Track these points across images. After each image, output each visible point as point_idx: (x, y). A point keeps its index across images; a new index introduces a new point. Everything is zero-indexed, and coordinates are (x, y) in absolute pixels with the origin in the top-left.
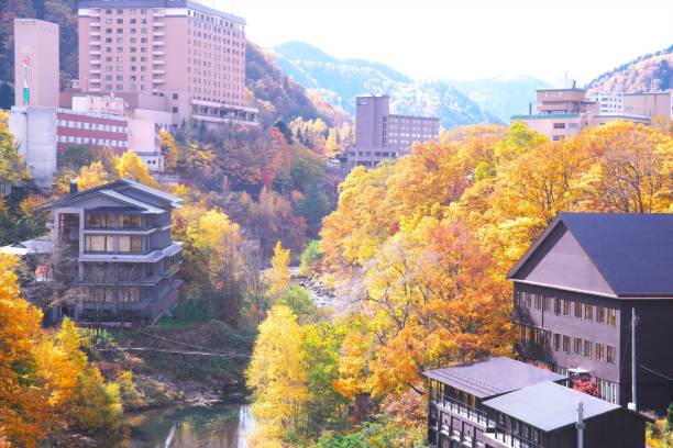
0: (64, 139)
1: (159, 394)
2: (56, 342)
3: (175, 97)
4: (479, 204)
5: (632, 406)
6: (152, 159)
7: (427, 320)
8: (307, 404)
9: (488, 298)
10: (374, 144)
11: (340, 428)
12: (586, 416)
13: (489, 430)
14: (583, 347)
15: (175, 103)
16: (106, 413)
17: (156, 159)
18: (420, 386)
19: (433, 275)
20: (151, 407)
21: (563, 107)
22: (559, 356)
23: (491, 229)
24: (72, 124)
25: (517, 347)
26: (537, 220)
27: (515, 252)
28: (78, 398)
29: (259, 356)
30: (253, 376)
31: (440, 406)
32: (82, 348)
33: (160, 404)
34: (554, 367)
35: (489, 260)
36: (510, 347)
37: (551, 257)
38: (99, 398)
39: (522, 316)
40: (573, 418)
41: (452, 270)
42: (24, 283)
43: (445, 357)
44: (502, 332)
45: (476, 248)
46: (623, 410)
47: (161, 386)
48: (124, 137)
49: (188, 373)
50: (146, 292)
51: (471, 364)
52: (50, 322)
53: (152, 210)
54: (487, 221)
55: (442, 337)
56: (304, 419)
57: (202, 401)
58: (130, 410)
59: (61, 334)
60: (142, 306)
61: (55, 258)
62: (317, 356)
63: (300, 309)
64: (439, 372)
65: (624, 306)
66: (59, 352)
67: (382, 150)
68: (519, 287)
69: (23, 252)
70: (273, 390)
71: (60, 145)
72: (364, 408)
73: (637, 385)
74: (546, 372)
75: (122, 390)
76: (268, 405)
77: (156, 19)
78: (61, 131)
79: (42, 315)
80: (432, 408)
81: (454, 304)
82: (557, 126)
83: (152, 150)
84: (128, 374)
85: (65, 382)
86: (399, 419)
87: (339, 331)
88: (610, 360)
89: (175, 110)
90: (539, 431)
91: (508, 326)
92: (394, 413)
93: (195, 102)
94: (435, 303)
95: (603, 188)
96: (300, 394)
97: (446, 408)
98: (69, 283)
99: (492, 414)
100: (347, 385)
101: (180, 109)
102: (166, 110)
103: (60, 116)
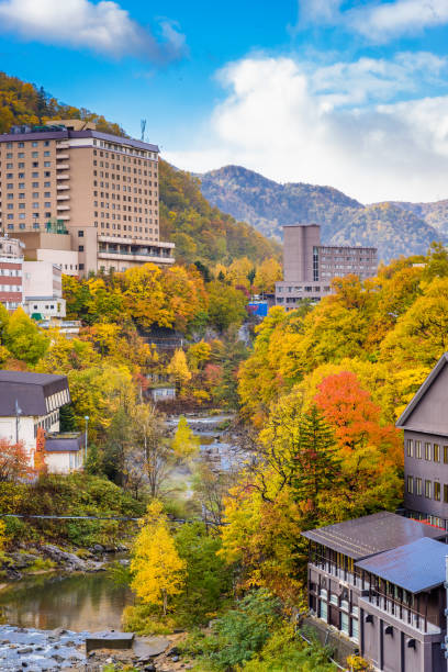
3: (81, 234)
6: (50, 303)
10: (305, 278)
15: (81, 241)
17: (55, 304)
31: (319, 569)
48: (18, 281)
67: (313, 284)
77: (59, 151)
80: (311, 572)
83: (50, 293)
89: (81, 249)
93: (103, 239)
97: (324, 570)
99: (366, 576)
101: (87, 249)
102: (72, 249)
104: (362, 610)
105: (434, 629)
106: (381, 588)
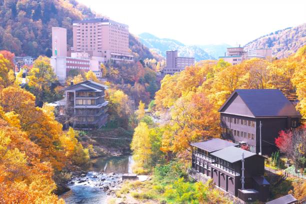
0: (68, 67)
1: (102, 152)
2: (67, 135)
3: (105, 52)
4: (208, 87)
5: (260, 154)
6: (98, 73)
7: (191, 126)
8: (152, 155)
9: (212, 119)
10: (173, 67)
11: (162, 163)
12: (245, 157)
13: (213, 163)
14: (244, 134)
15: (105, 54)
16: (84, 159)
18: (189, 148)
19: (193, 111)
20: (99, 157)
21: (236, 53)
22: (236, 137)
23: (213, 95)
24: (71, 62)
25: (222, 135)
26: (228, 92)
27: (221, 103)
28: (75, 154)
29: (135, 139)
30: (133, 146)
31: (196, 155)
32: (76, 137)
33: (102, 156)
34: (234, 141)
35: (212, 106)
36: (219, 135)
37: (233, 104)
38: (82, 154)
39: (223, 124)
40: (241, 158)
41: (200, 109)
42: (56, 116)
43: (198, 139)
44: (217, 130)
45: (208, 102)
46: (257, 155)
47: (102, 150)
48: (88, 66)
49: (111, 145)
50: (96, 118)
51: (206, 141)
52: (65, 128)
53: (98, 90)
54: (211, 93)
55: (196, 132)
56: (150, 160)
57: (116, 154)
58: (92, 158)
59: (69, 133)
60: (95, 123)
61: (66, 107)
62: (154, 139)
63: (149, 123)
64: (196, 143)
65: (257, 120)
66: (68, 139)
67: (175, 69)
68: (222, 114)
69: (56, 105)
70: (140, 151)
71: (67, 69)
72: (170, 156)
73: (262, 147)
74: (232, 143)
75: (89, 151)
76: (138, 155)
77: (98, 26)
78: (68, 64)
79: (62, 126)
80: (193, 156)
81: (200, 121)
82: (234, 60)
83: (98, 70)
84: (91, 146)
85: (70, 148)
86: (182, 160)
87: (162, 130)
88: (253, 139)
89: (105, 57)
90: (229, 163)
91: (219, 128)
92: (181, 158)
93: (112, 54)
94: (194, 121)
95: (250, 81)
96: (149, 152)
97: (198, 156)
98: (71, 116)
99: (214, 157)
100: (164, 149)
101: (107, 56)
102: (102, 57)
103: (67, 59)
104: (212, 169)
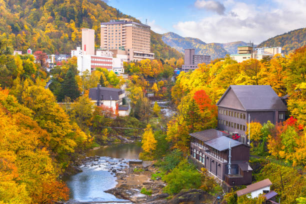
0: (93, 64)
3: (129, 50)
5: (248, 143)
10: (190, 64)
12: (232, 146)
13: (206, 151)
14: (236, 126)
15: (129, 52)
17: (121, 69)
21: (246, 52)
24: (95, 60)
46: (245, 145)
48: (111, 63)
67: (192, 66)
68: (219, 108)
71: (92, 66)
77: (123, 27)
78: (92, 62)
82: (244, 58)
83: (120, 66)
89: (129, 54)
90: (218, 151)
93: (135, 52)
99: (207, 146)
102: (126, 54)
103: (92, 57)
104: (205, 156)
105: (225, 161)
106: (211, 150)
